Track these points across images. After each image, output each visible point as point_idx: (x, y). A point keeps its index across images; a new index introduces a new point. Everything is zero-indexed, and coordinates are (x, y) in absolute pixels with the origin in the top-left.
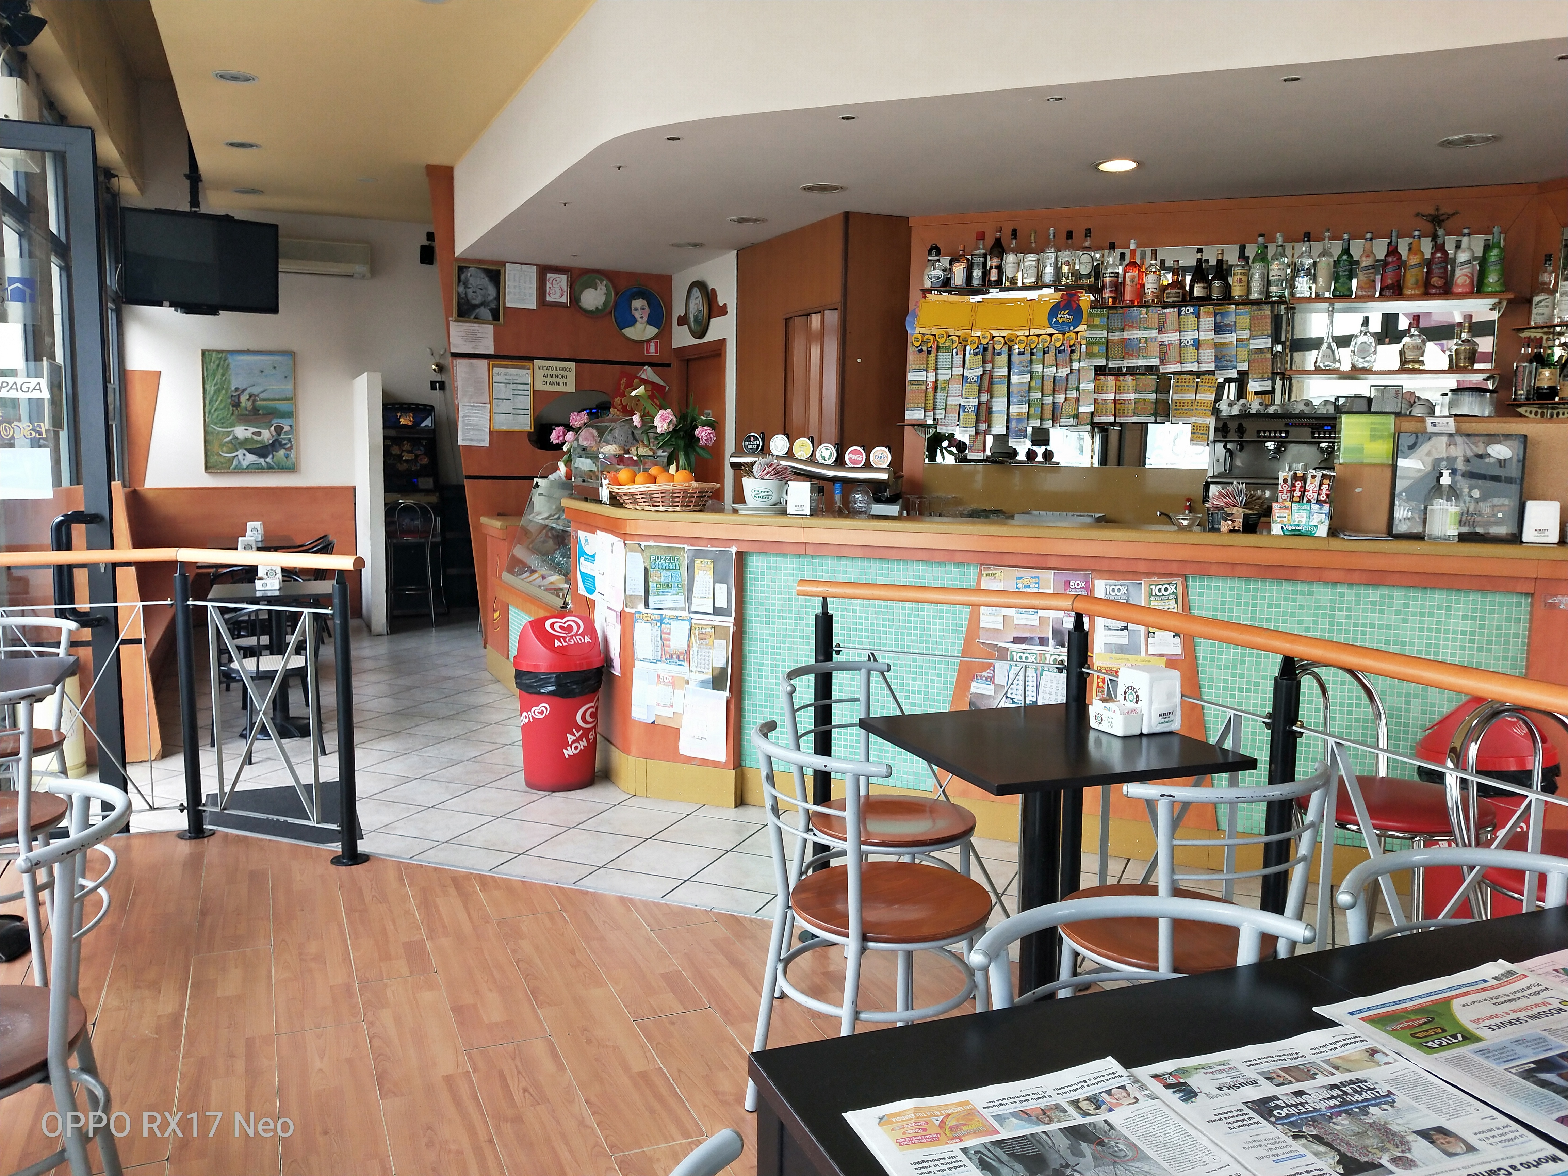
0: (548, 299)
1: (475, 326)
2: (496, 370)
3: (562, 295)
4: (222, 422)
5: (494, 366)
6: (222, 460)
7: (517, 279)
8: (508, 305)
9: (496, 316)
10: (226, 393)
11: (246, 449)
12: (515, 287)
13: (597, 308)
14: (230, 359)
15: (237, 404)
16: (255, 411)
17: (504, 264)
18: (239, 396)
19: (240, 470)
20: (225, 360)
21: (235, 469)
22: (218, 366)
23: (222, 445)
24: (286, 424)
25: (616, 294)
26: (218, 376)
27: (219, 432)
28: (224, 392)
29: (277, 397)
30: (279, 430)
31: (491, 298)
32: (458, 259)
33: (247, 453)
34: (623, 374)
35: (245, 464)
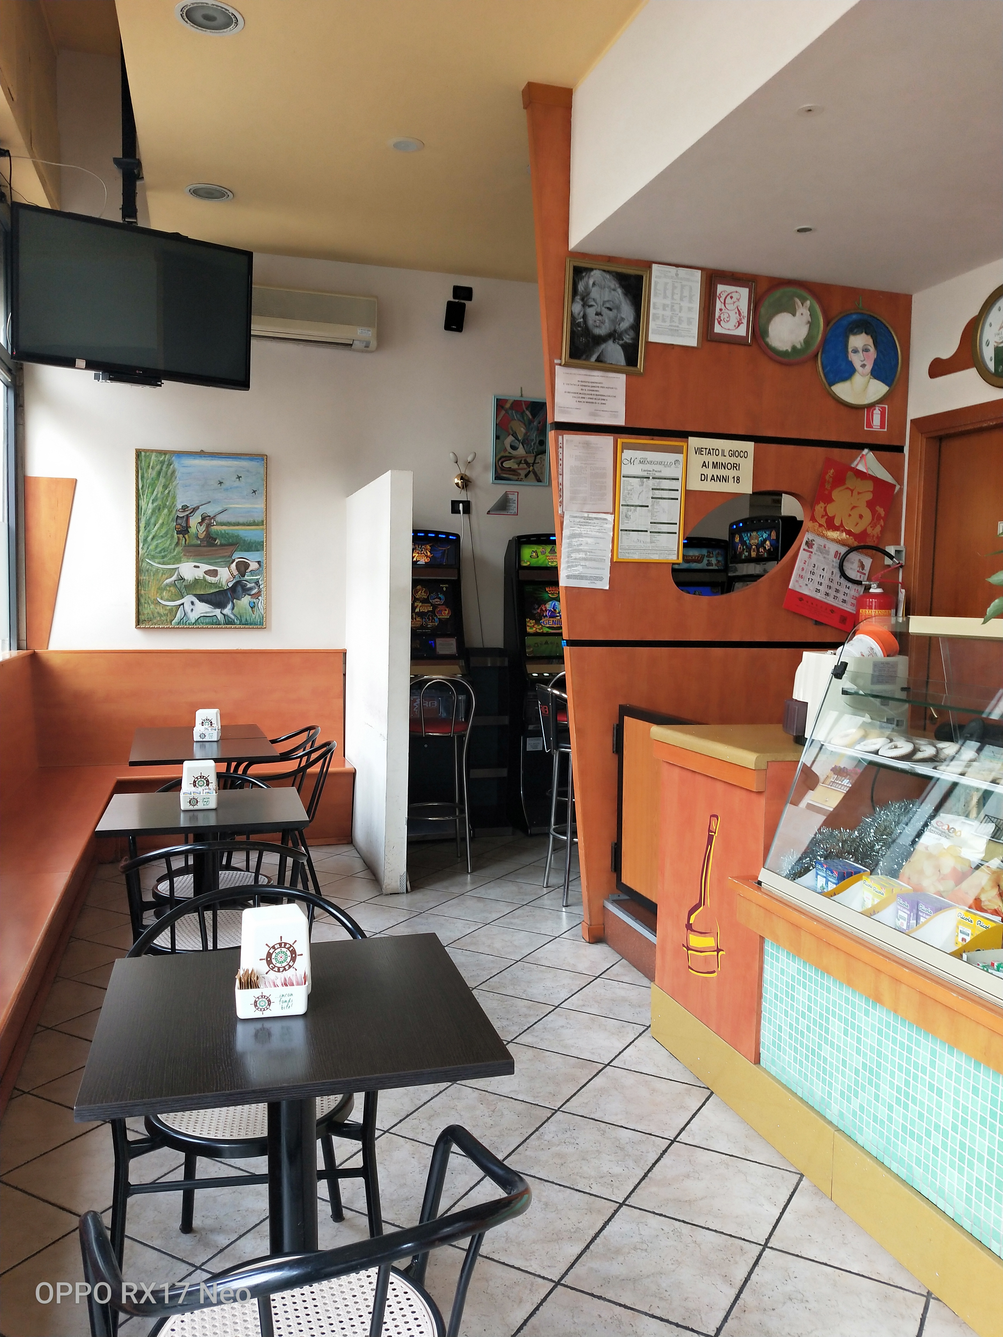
0: (718, 329)
1: (597, 376)
2: (628, 454)
3: (740, 323)
4: (163, 555)
5: (626, 447)
6: (162, 611)
7: (669, 293)
8: (652, 338)
9: (631, 360)
10: (170, 512)
11: (195, 595)
12: (664, 307)
13: (794, 348)
14: (176, 464)
15: (184, 530)
16: (210, 539)
17: (648, 265)
18: (188, 517)
19: (185, 626)
20: (170, 464)
21: (179, 623)
22: (159, 473)
23: (161, 589)
24: (252, 559)
25: (827, 323)
26: (159, 488)
27: (158, 570)
28: (166, 511)
29: (241, 520)
30: (243, 567)
31: (624, 325)
32: (575, 255)
33: (196, 601)
34: (829, 463)
35: (193, 617)
